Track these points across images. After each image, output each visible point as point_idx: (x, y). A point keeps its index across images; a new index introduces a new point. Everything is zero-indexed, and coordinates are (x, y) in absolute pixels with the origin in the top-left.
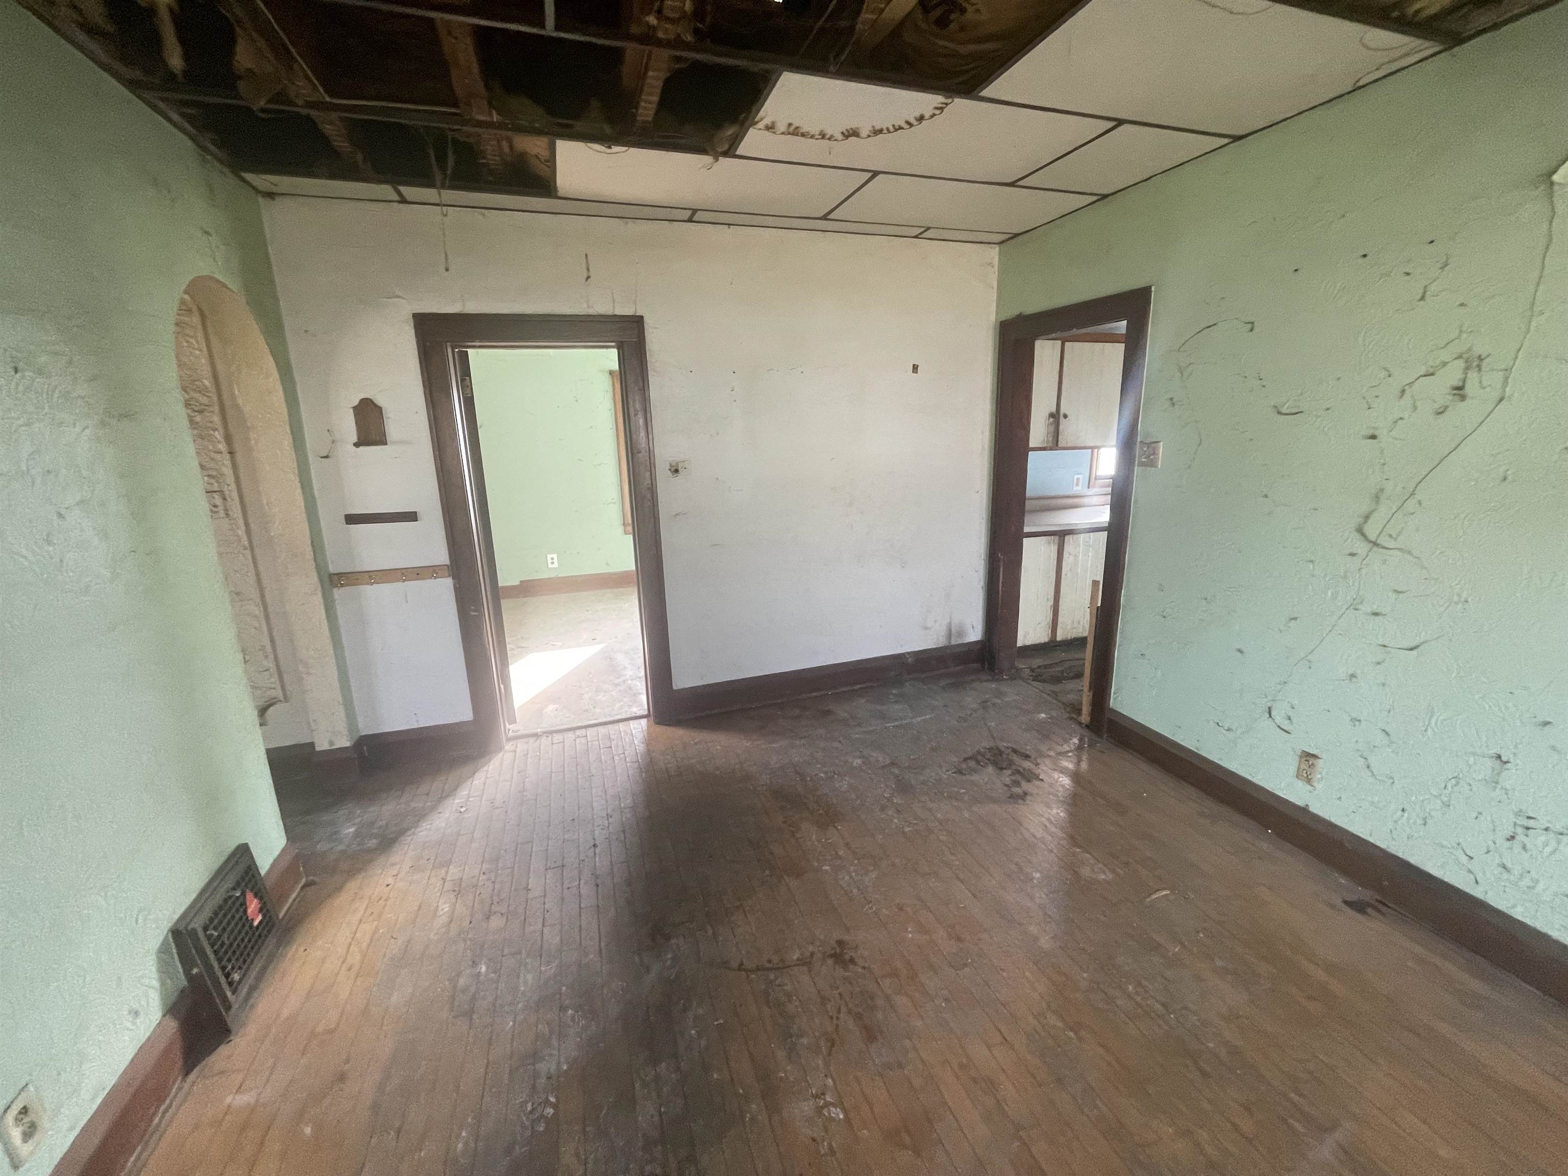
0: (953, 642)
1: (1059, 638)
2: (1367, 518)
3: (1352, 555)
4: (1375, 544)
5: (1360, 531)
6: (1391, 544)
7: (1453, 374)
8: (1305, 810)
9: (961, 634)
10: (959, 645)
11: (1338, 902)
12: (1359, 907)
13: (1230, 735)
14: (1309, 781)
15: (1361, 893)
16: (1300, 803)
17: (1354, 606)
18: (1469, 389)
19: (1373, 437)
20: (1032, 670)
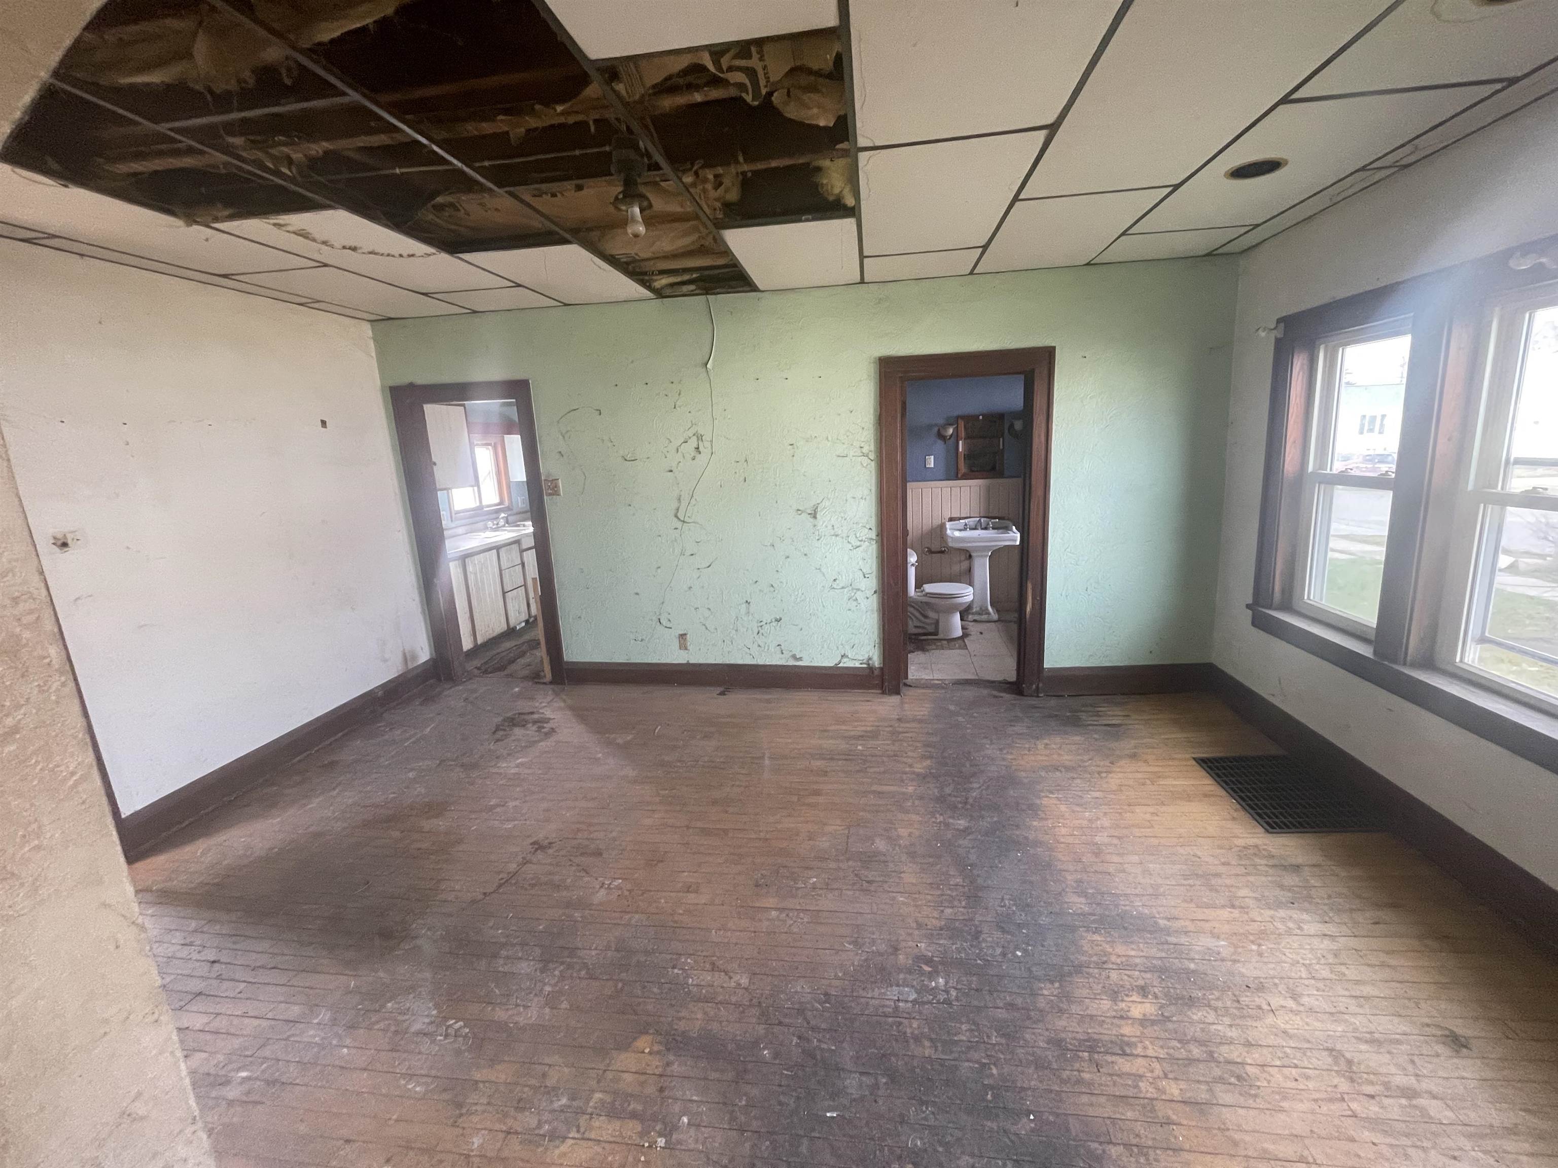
0: (410, 666)
1: (479, 642)
2: (678, 509)
3: (676, 529)
4: (684, 522)
5: (676, 516)
6: (689, 520)
7: (693, 442)
8: (688, 664)
9: (414, 657)
10: (413, 669)
11: (716, 696)
12: (722, 693)
13: (643, 643)
14: (686, 649)
15: (722, 689)
16: (685, 662)
17: (682, 554)
18: (701, 449)
19: (671, 471)
20: (478, 669)
